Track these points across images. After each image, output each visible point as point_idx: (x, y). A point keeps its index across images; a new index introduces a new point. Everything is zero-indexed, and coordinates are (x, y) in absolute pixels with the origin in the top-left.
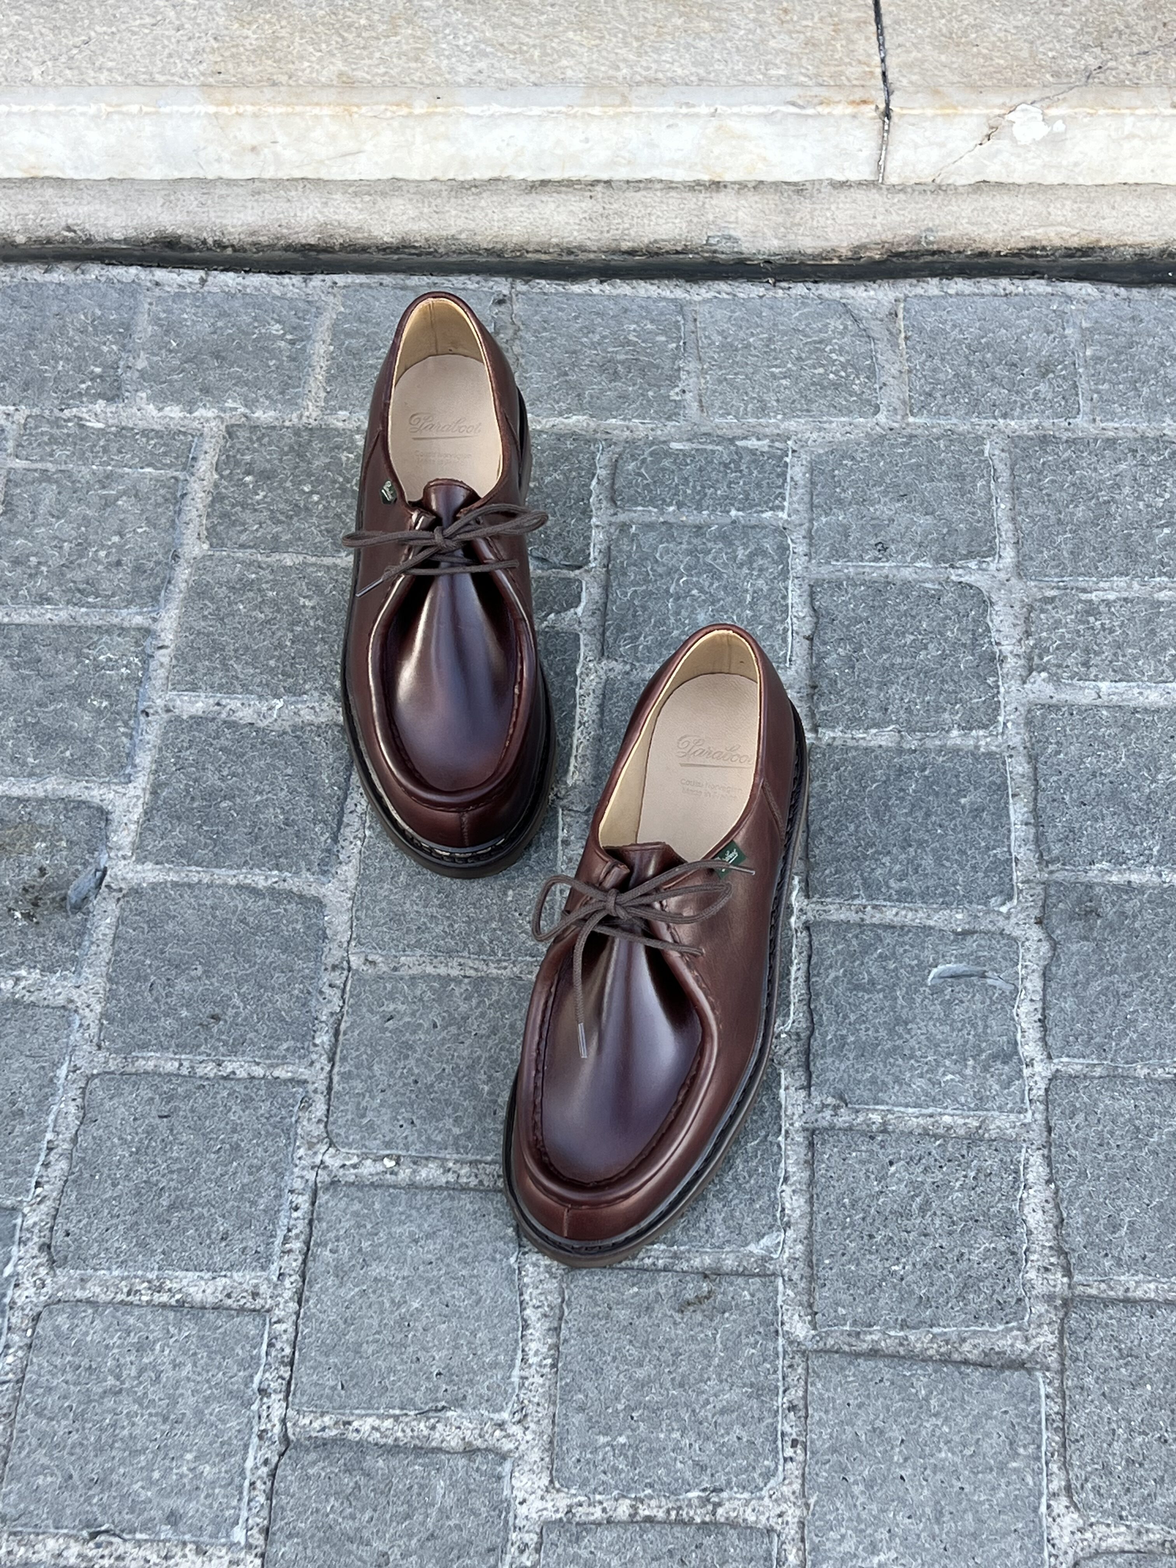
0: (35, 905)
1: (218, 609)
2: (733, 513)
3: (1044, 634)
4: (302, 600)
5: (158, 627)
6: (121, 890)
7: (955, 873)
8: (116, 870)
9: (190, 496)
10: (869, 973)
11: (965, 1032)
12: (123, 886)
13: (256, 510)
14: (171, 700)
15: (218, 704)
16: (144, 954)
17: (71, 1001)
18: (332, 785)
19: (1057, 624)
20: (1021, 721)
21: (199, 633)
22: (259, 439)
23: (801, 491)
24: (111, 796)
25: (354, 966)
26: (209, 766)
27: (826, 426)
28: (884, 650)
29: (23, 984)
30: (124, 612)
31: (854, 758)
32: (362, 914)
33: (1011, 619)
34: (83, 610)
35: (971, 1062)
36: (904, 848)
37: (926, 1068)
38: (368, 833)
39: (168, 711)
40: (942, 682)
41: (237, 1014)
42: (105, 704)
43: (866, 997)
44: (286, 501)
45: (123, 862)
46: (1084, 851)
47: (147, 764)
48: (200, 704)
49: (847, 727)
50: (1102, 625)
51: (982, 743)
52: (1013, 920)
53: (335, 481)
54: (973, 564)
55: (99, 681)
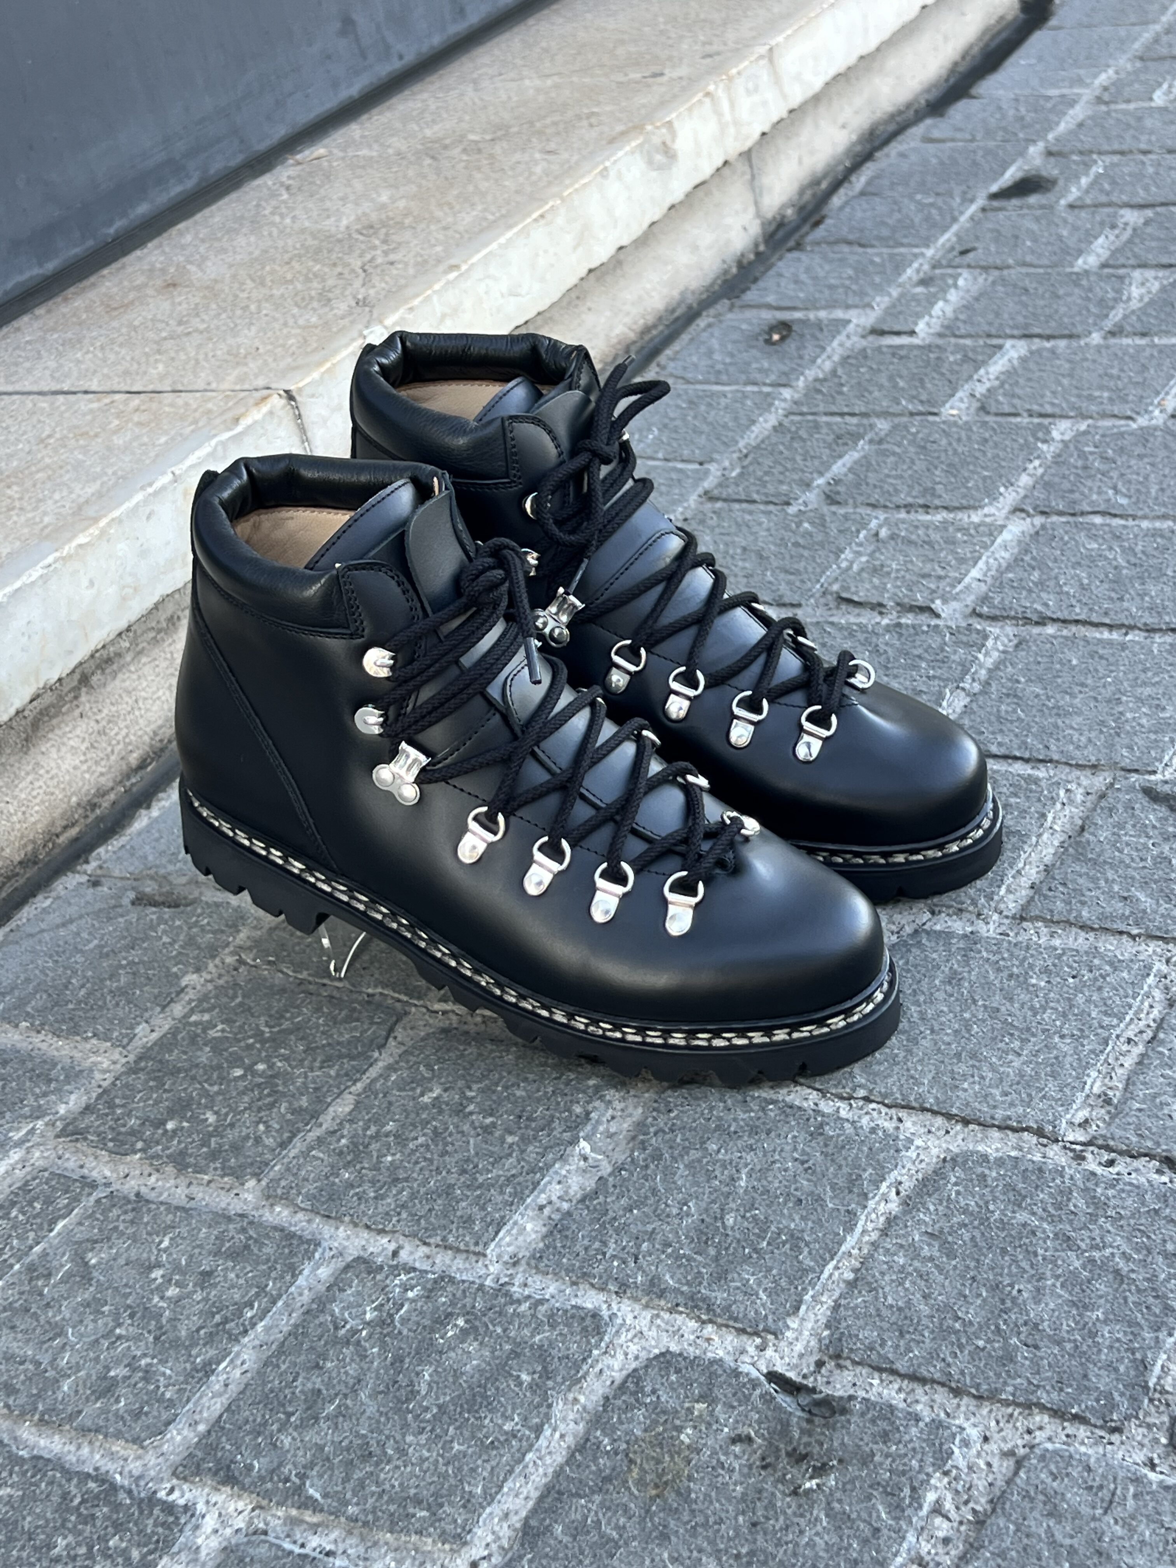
0: (803, 1457)
1: (373, 1182)
4: (426, 1099)
5: (352, 1252)
6: (820, 1364)
8: (778, 1362)
9: (144, 1190)
12: (816, 1357)
13: (232, 1125)
14: (499, 1256)
15: (541, 1208)
16: (961, 1347)
17: (1009, 1454)
18: (763, 1109)
21: (403, 1206)
22: (111, 1105)
24: (633, 1349)
25: (1082, 1139)
26: (649, 1228)
29: (948, 1505)
30: (301, 1281)
32: (999, 1114)
34: (260, 1327)
38: (862, 1093)
39: (515, 1264)
41: (1125, 1256)
42: (461, 1322)
44: (244, 1093)
45: (769, 1352)
47: (602, 1297)
48: (529, 1227)
53: (250, 1047)
55: (411, 1325)
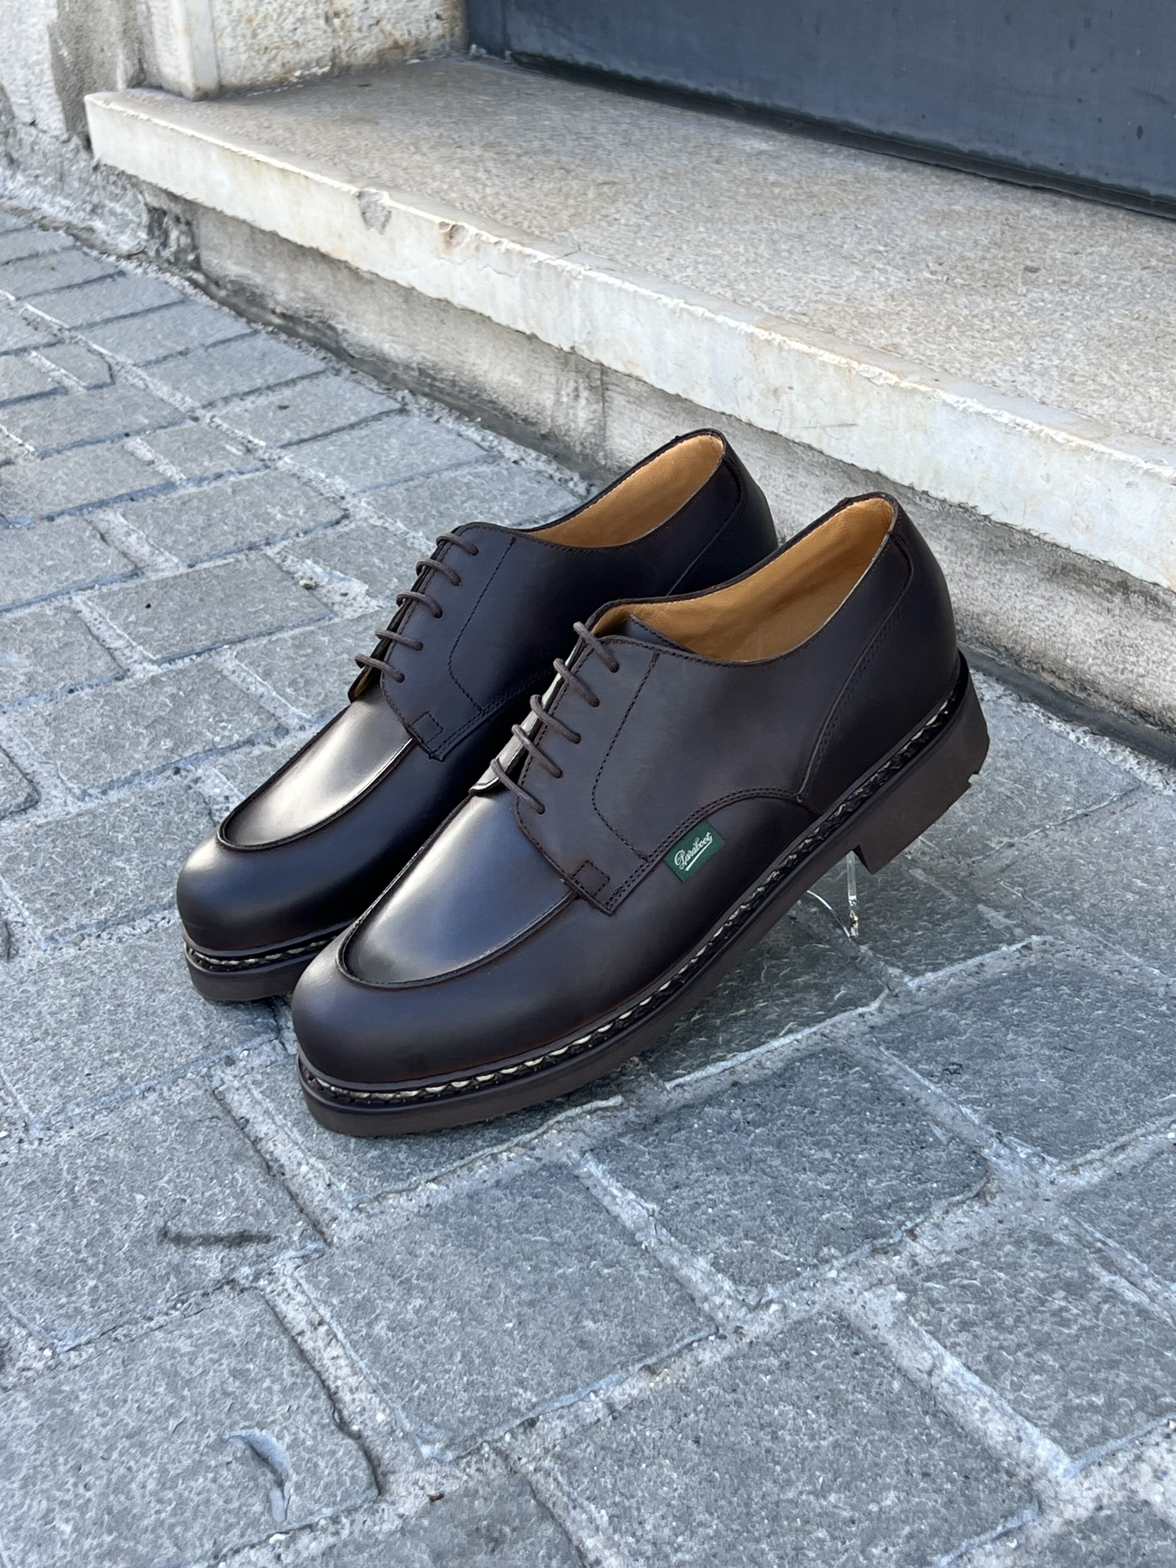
2: (864, 948)
3: (975, 1264)
7: (448, 1371)
10: (205, 1372)
11: (158, 1507)
19: (1012, 1267)
20: (795, 1317)
23: (971, 980)
27: (1108, 954)
28: (779, 1144)
31: (571, 1203)
33: (974, 1230)
35: (108, 1539)
36: (450, 1307)
37: (69, 1497)
40: (779, 1213)
43: (162, 1390)
46: (607, 1481)
49: (612, 1172)
50: (1062, 1309)
51: (718, 1300)
52: (418, 1475)
54: (1023, 1152)
